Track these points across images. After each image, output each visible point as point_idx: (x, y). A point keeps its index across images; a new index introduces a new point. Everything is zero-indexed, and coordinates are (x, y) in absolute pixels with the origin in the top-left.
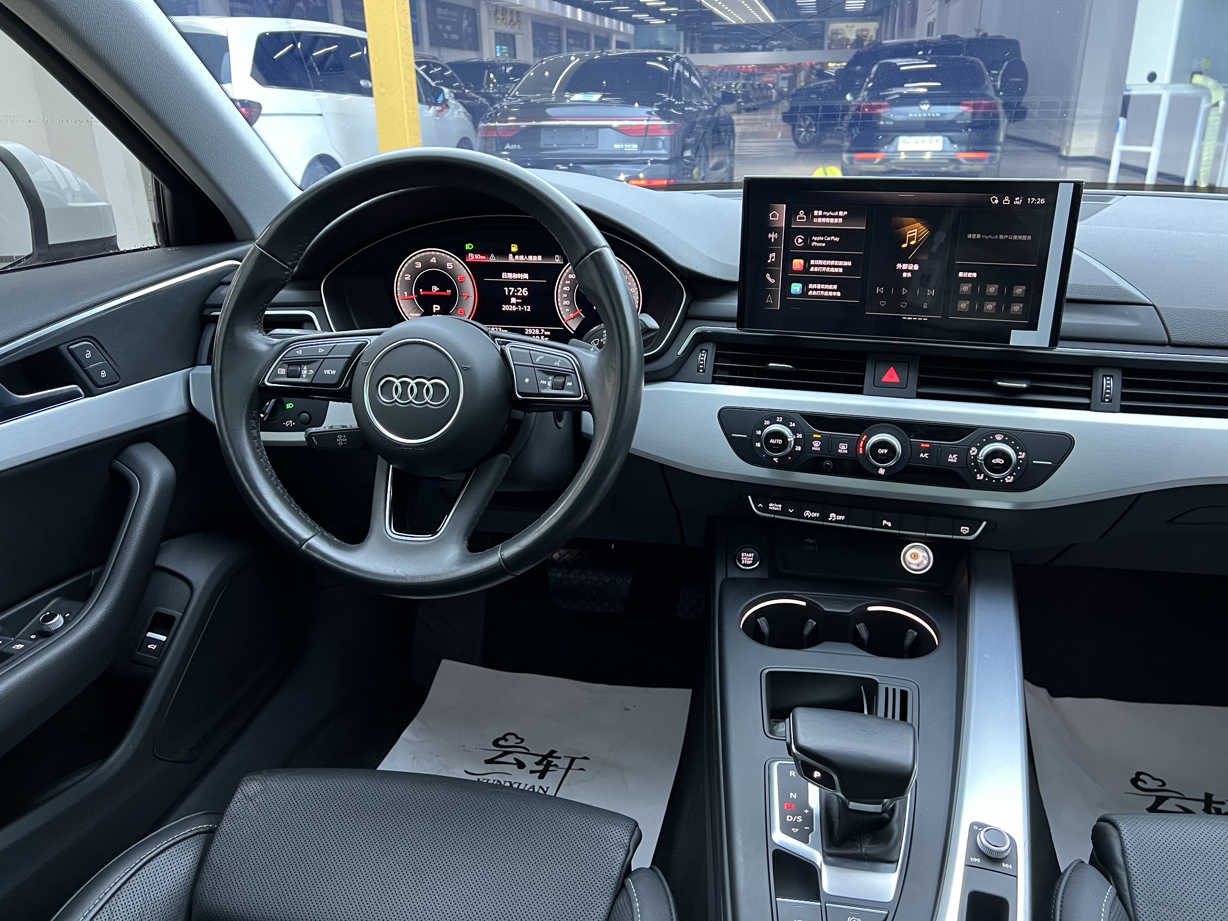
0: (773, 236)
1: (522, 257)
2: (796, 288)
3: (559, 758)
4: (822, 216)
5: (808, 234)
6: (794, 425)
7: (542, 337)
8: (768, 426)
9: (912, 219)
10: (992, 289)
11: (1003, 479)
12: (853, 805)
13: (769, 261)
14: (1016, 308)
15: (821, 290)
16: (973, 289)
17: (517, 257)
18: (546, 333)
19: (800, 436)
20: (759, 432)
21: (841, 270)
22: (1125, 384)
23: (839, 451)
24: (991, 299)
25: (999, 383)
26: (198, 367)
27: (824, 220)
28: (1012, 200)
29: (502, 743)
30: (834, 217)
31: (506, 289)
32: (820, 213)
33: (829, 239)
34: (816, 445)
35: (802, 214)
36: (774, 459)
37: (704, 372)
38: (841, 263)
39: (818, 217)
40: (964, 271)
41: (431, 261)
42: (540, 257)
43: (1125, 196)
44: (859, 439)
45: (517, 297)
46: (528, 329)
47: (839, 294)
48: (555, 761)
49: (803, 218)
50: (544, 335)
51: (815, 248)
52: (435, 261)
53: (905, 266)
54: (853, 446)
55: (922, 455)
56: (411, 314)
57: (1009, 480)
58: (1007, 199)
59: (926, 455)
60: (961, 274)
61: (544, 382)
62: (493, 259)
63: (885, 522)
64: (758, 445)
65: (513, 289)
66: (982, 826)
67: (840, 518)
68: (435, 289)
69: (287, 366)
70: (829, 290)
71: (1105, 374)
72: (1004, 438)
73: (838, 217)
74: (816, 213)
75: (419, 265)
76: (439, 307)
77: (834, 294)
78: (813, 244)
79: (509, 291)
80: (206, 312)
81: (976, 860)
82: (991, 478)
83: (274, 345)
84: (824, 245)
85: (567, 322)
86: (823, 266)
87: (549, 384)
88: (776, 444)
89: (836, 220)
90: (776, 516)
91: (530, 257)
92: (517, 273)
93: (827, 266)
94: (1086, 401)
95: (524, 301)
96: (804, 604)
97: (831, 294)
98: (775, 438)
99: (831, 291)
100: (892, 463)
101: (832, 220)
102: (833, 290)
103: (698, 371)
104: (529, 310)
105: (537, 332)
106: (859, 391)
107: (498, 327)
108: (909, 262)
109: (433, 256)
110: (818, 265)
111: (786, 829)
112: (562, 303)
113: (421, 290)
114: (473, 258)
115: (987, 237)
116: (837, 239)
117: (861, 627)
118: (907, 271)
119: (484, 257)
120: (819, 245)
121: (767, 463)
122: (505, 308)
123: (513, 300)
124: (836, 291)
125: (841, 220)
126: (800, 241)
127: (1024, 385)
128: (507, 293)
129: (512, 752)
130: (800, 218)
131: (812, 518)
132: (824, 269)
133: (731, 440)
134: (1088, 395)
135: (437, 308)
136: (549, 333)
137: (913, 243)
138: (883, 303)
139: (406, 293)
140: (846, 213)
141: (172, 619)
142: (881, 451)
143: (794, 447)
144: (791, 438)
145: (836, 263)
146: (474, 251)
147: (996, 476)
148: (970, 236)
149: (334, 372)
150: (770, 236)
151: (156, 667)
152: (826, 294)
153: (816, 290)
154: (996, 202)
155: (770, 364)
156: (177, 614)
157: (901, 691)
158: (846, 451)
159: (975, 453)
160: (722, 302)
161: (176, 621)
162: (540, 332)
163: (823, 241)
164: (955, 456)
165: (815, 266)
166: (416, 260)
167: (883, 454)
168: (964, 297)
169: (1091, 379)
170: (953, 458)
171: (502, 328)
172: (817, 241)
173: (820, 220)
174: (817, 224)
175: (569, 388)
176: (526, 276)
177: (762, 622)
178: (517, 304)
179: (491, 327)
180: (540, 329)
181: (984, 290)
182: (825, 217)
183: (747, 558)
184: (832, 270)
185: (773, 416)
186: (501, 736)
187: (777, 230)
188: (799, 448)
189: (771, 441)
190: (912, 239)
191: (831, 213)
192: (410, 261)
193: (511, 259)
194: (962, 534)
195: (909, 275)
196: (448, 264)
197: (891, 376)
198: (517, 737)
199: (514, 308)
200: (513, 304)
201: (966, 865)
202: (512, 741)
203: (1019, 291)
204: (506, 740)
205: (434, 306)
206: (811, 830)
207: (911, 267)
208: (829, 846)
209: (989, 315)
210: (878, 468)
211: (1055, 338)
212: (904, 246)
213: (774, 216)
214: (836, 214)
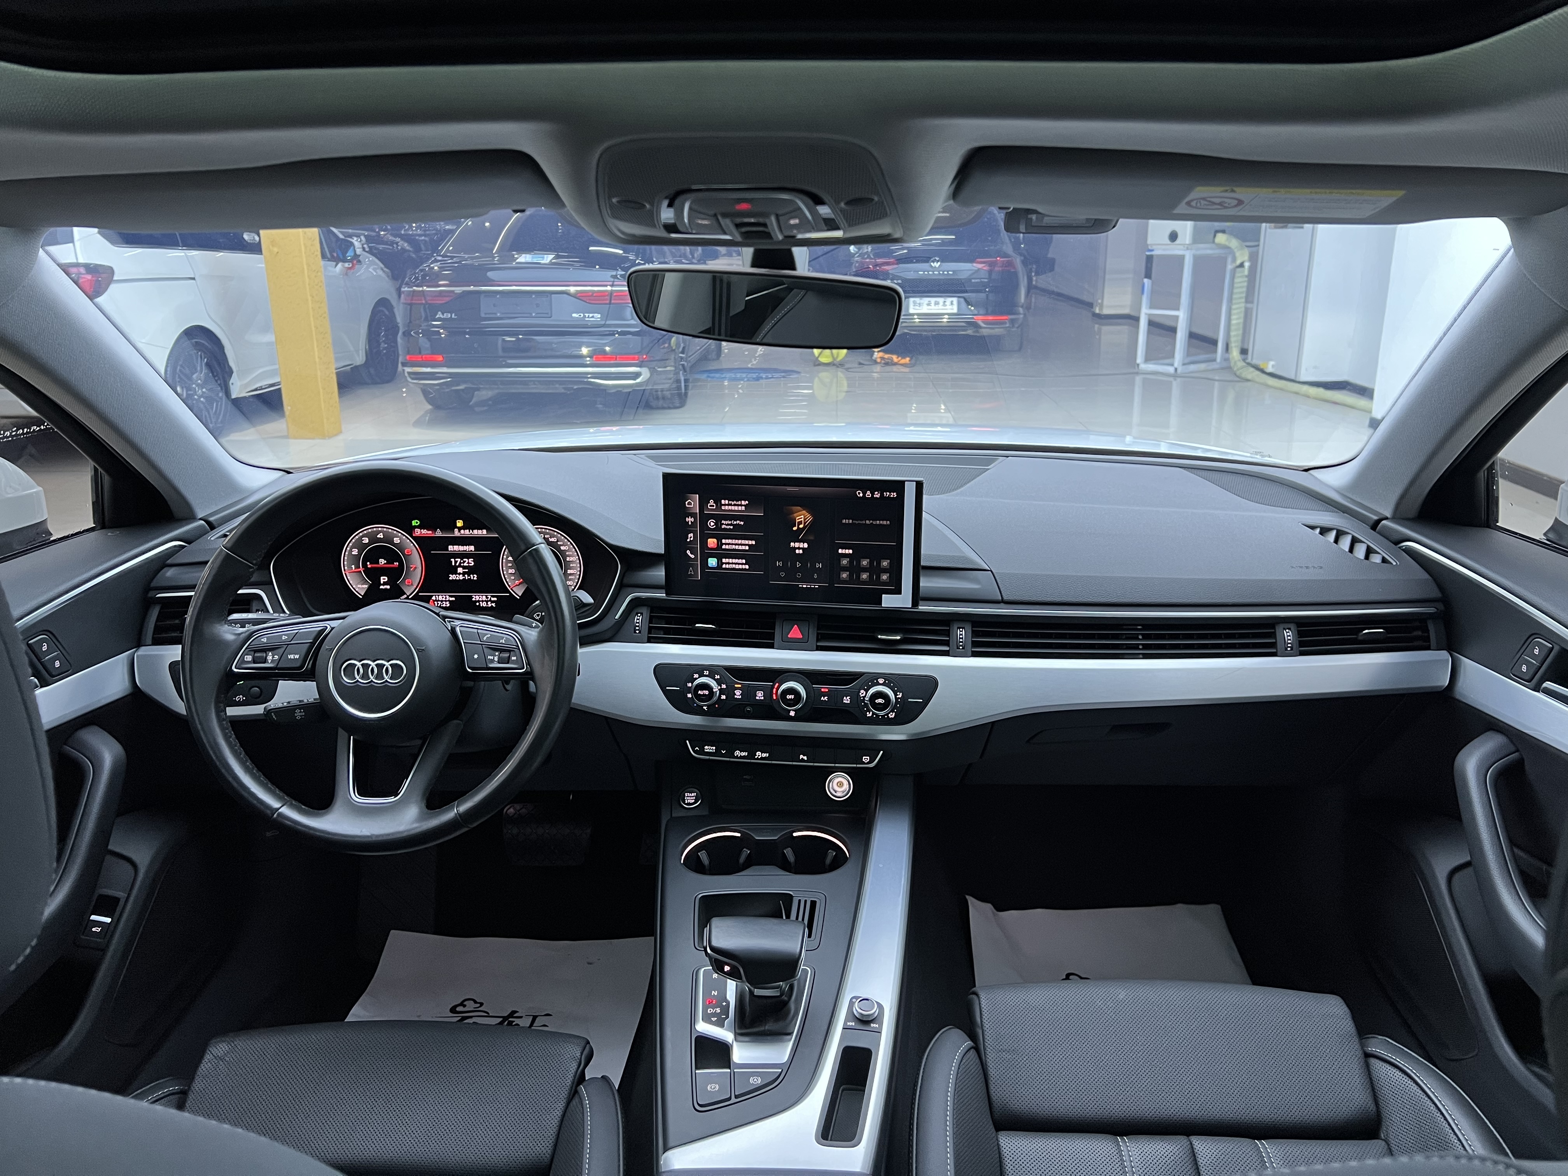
0: (690, 520)
1: (467, 532)
2: (712, 562)
3: (521, 1017)
4: (729, 505)
5: (719, 518)
6: (719, 677)
7: (489, 603)
8: (696, 679)
9: (799, 508)
10: (865, 563)
11: (887, 715)
12: (758, 992)
13: (688, 540)
14: (885, 577)
15: (732, 563)
16: (851, 562)
17: (462, 531)
18: (493, 599)
19: (724, 686)
20: (690, 685)
21: (747, 548)
22: (975, 634)
23: (757, 698)
24: (865, 570)
25: (879, 637)
26: (143, 648)
27: (730, 508)
28: (873, 494)
29: (459, 1009)
30: (738, 505)
31: (453, 560)
32: (727, 502)
33: (735, 523)
34: (738, 694)
35: (712, 502)
36: (704, 708)
37: (640, 633)
38: (747, 542)
39: (725, 505)
40: (842, 549)
41: (378, 536)
42: (485, 532)
43: (1007, 457)
44: (773, 687)
45: (464, 567)
46: (475, 596)
47: (747, 567)
48: (517, 1021)
49: (713, 506)
50: (490, 600)
51: (725, 529)
52: (382, 537)
53: (797, 545)
54: (768, 693)
55: (822, 698)
56: (360, 586)
57: (892, 715)
58: (868, 493)
59: (826, 698)
60: (840, 551)
61: (491, 658)
62: (439, 533)
63: (801, 757)
64: (689, 696)
65: (459, 560)
66: (856, 998)
67: (764, 755)
68: (382, 561)
69: (253, 653)
70: (739, 564)
71: (959, 626)
72: (885, 682)
73: (741, 505)
74: (723, 502)
75: (366, 540)
76: (386, 578)
77: (744, 567)
78: (723, 527)
79: (456, 562)
80: (151, 594)
81: (851, 1024)
82: (877, 716)
83: (239, 634)
84: (732, 527)
85: (513, 589)
86: (732, 544)
87: (496, 659)
88: (704, 695)
89: (740, 508)
90: (711, 758)
91: (475, 532)
92: (463, 545)
93: (736, 544)
94: (946, 648)
95: (471, 570)
96: (738, 835)
97: (740, 567)
98: (702, 690)
99: (740, 564)
100: (799, 706)
101: (736, 508)
102: (742, 564)
103: (635, 633)
104: (475, 579)
105: (484, 598)
106: (771, 646)
107: (445, 596)
108: (800, 541)
109: (380, 532)
110: (729, 544)
111: (707, 1019)
112: (507, 572)
113: (368, 563)
114: (419, 533)
115: (857, 522)
116: (742, 523)
117: (789, 853)
118: (799, 548)
119: (430, 532)
120: (728, 527)
121: (698, 711)
122: (452, 577)
123: (460, 570)
124: (745, 564)
125: (743, 508)
126: (712, 524)
127: (898, 638)
128: (453, 564)
129: (471, 1017)
130: (711, 506)
131: (741, 757)
132: (734, 547)
133: (666, 693)
134: (948, 643)
136: (495, 599)
137: (801, 526)
138: (783, 574)
139: (353, 566)
140: (747, 502)
141: (117, 900)
142: (789, 697)
143: (720, 696)
144: (716, 688)
145: (743, 542)
146: (420, 527)
147: (882, 713)
148: (844, 521)
149: (297, 656)
150: (687, 519)
151: (104, 950)
152: (737, 567)
153: (729, 563)
154: (861, 495)
155: (697, 625)
156: (122, 895)
157: (812, 901)
158: (763, 698)
159: (864, 695)
160: (653, 571)
161: (120, 902)
162: (487, 598)
163: (731, 525)
164: (848, 698)
165: (726, 544)
166: (363, 536)
167: (790, 699)
168: (845, 569)
169: (949, 631)
170: (847, 700)
171: (450, 596)
172: (726, 524)
173: (727, 507)
174: (725, 510)
175: (514, 662)
176: (472, 548)
177: (703, 855)
178: (464, 574)
179: (439, 596)
180: (486, 596)
181: (859, 563)
182: (731, 505)
183: (690, 798)
184: (740, 548)
185: (700, 670)
186: (459, 1002)
187: (693, 515)
188: (723, 697)
189: (700, 692)
190: (800, 523)
191: (735, 502)
192: (357, 537)
193: (456, 533)
194: (864, 763)
195: (801, 551)
196: (395, 539)
197: (795, 632)
198: (475, 1002)
199: (461, 577)
200: (460, 574)
201: (844, 1028)
202: (470, 1006)
203: (885, 563)
204: (465, 1006)
205: (382, 578)
206: (727, 1017)
207: (801, 545)
208: (740, 1028)
209: (864, 582)
210: (789, 711)
211: (916, 601)
212: (795, 529)
213: (689, 504)
214: (739, 503)
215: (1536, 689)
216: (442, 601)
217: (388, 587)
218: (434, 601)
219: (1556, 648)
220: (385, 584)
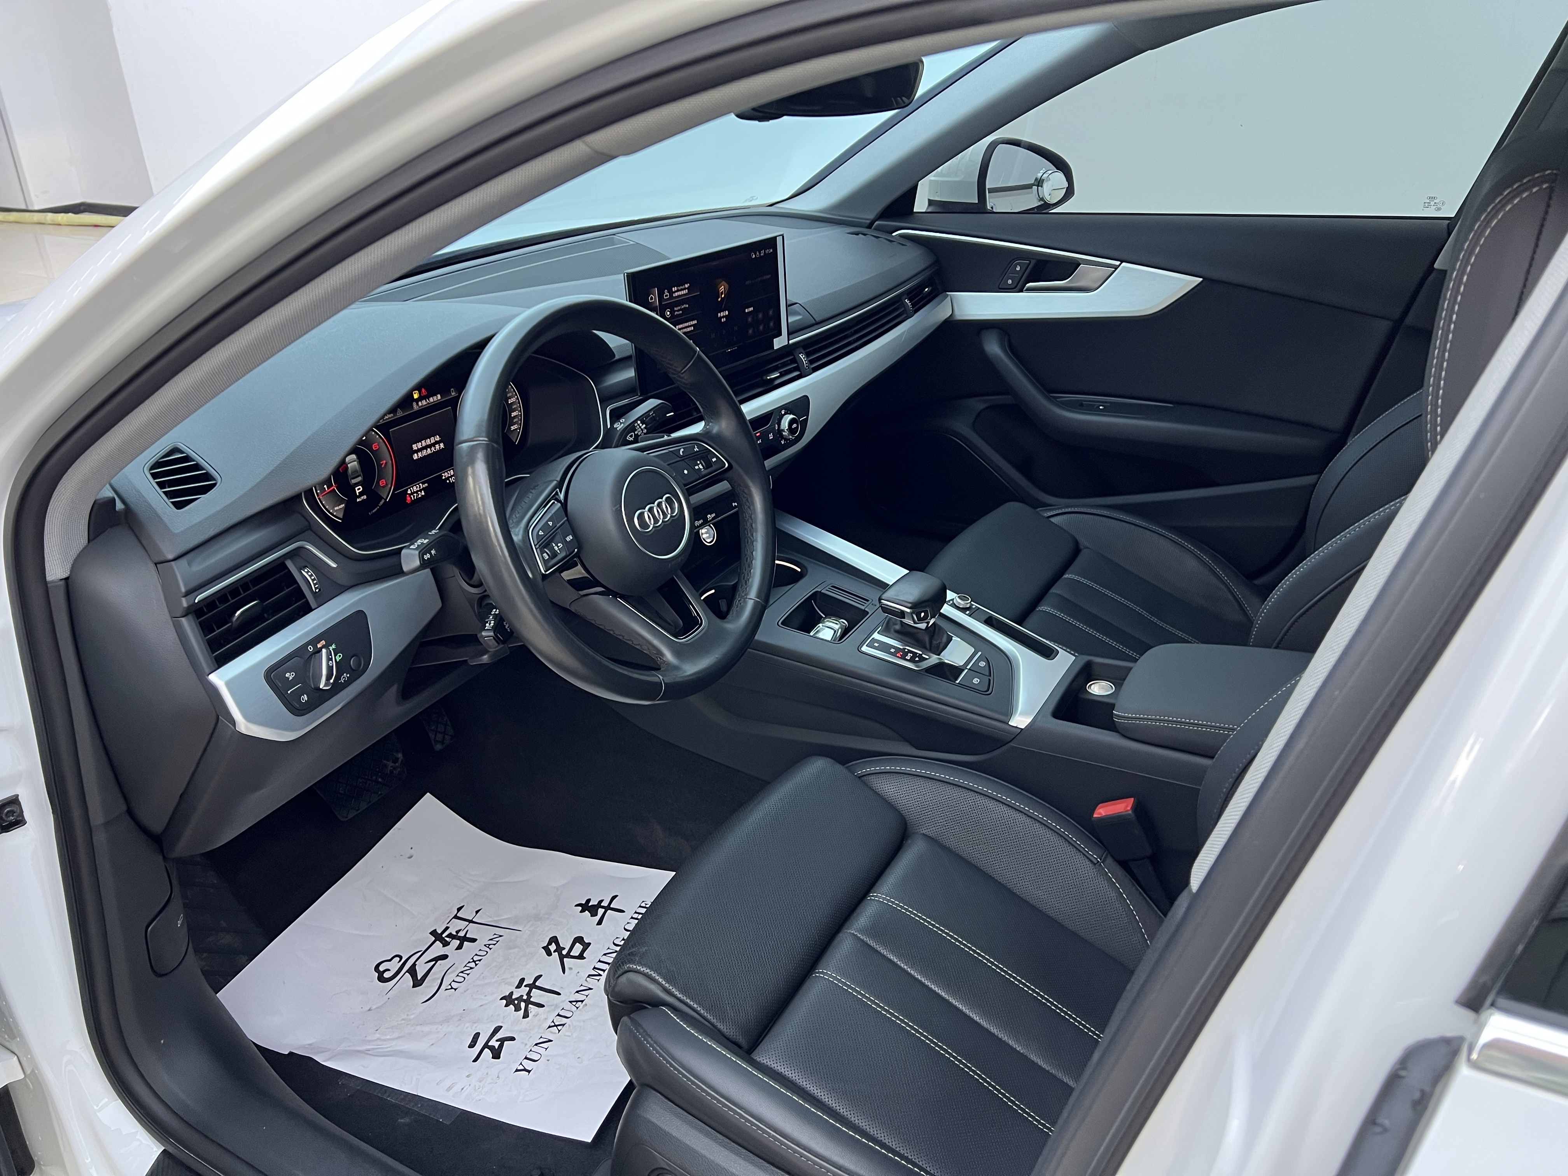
1: (423, 402)
4: (677, 291)
5: (673, 307)
9: (722, 280)
10: (760, 315)
14: (772, 324)
16: (753, 318)
17: (420, 403)
24: (761, 322)
25: (768, 378)
27: (678, 293)
29: (389, 975)
30: (683, 290)
32: (675, 289)
33: (683, 306)
35: (667, 292)
38: (691, 323)
39: (674, 292)
40: (747, 308)
42: (438, 396)
46: (444, 473)
49: (667, 295)
51: (678, 316)
53: (722, 314)
56: (336, 508)
58: (758, 253)
60: (746, 311)
61: (697, 467)
63: (734, 504)
69: (545, 549)
71: (801, 352)
72: (785, 411)
73: (685, 289)
78: (675, 313)
84: (682, 312)
87: (701, 466)
89: (684, 292)
94: (799, 372)
96: (713, 591)
107: (418, 484)
108: (723, 311)
111: (913, 662)
115: (753, 281)
116: (688, 305)
118: (723, 317)
120: (679, 313)
125: (687, 291)
126: (668, 313)
127: (778, 374)
129: (414, 965)
134: (797, 369)
135: (360, 489)
137: (723, 296)
138: (716, 344)
139: (325, 487)
140: (688, 285)
148: (746, 283)
154: (754, 256)
157: (832, 587)
159: (777, 428)
163: (680, 310)
164: (770, 434)
168: (750, 326)
169: (795, 358)
170: (772, 436)
171: (422, 483)
172: (677, 311)
173: (676, 294)
174: (675, 297)
175: (716, 463)
179: (412, 487)
181: (758, 317)
182: (679, 290)
184: (688, 330)
190: (722, 294)
191: (681, 287)
193: (415, 407)
195: (725, 319)
202: (391, 966)
203: (770, 313)
204: (387, 970)
205: (356, 488)
206: (919, 653)
207: (725, 314)
208: (934, 651)
209: (762, 333)
211: (789, 337)
212: (719, 299)
213: (652, 299)
214: (683, 287)
215: (1021, 291)
216: (417, 492)
217: (365, 497)
218: (410, 495)
219: (1033, 262)
220: (361, 494)
